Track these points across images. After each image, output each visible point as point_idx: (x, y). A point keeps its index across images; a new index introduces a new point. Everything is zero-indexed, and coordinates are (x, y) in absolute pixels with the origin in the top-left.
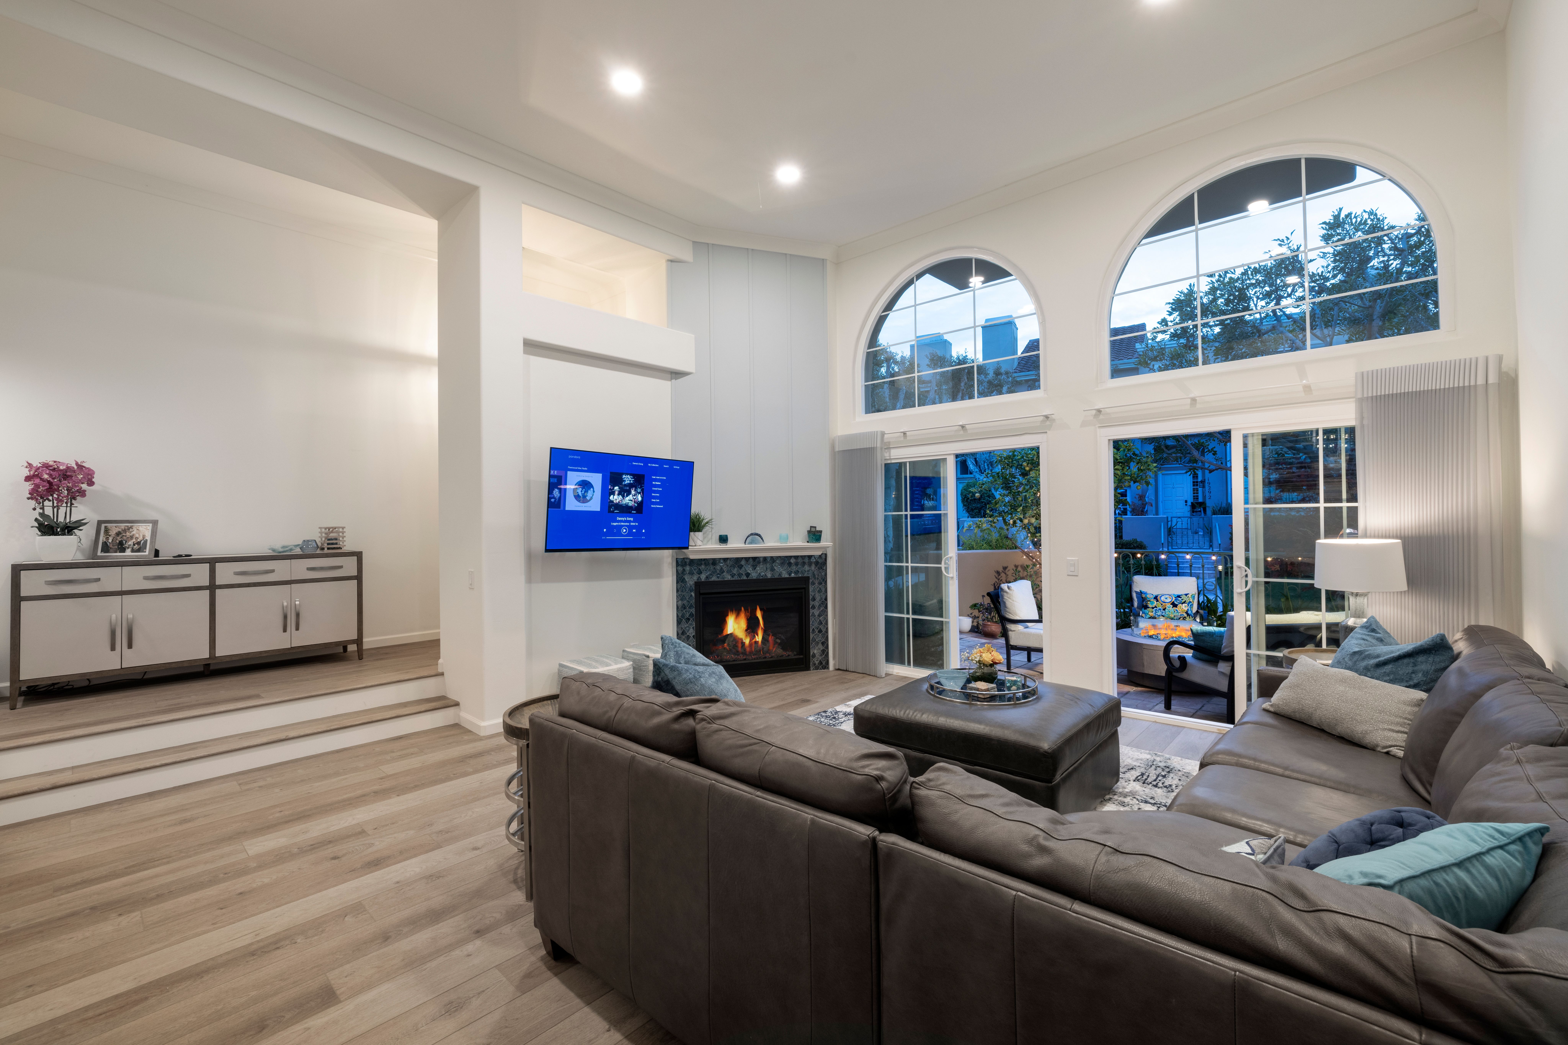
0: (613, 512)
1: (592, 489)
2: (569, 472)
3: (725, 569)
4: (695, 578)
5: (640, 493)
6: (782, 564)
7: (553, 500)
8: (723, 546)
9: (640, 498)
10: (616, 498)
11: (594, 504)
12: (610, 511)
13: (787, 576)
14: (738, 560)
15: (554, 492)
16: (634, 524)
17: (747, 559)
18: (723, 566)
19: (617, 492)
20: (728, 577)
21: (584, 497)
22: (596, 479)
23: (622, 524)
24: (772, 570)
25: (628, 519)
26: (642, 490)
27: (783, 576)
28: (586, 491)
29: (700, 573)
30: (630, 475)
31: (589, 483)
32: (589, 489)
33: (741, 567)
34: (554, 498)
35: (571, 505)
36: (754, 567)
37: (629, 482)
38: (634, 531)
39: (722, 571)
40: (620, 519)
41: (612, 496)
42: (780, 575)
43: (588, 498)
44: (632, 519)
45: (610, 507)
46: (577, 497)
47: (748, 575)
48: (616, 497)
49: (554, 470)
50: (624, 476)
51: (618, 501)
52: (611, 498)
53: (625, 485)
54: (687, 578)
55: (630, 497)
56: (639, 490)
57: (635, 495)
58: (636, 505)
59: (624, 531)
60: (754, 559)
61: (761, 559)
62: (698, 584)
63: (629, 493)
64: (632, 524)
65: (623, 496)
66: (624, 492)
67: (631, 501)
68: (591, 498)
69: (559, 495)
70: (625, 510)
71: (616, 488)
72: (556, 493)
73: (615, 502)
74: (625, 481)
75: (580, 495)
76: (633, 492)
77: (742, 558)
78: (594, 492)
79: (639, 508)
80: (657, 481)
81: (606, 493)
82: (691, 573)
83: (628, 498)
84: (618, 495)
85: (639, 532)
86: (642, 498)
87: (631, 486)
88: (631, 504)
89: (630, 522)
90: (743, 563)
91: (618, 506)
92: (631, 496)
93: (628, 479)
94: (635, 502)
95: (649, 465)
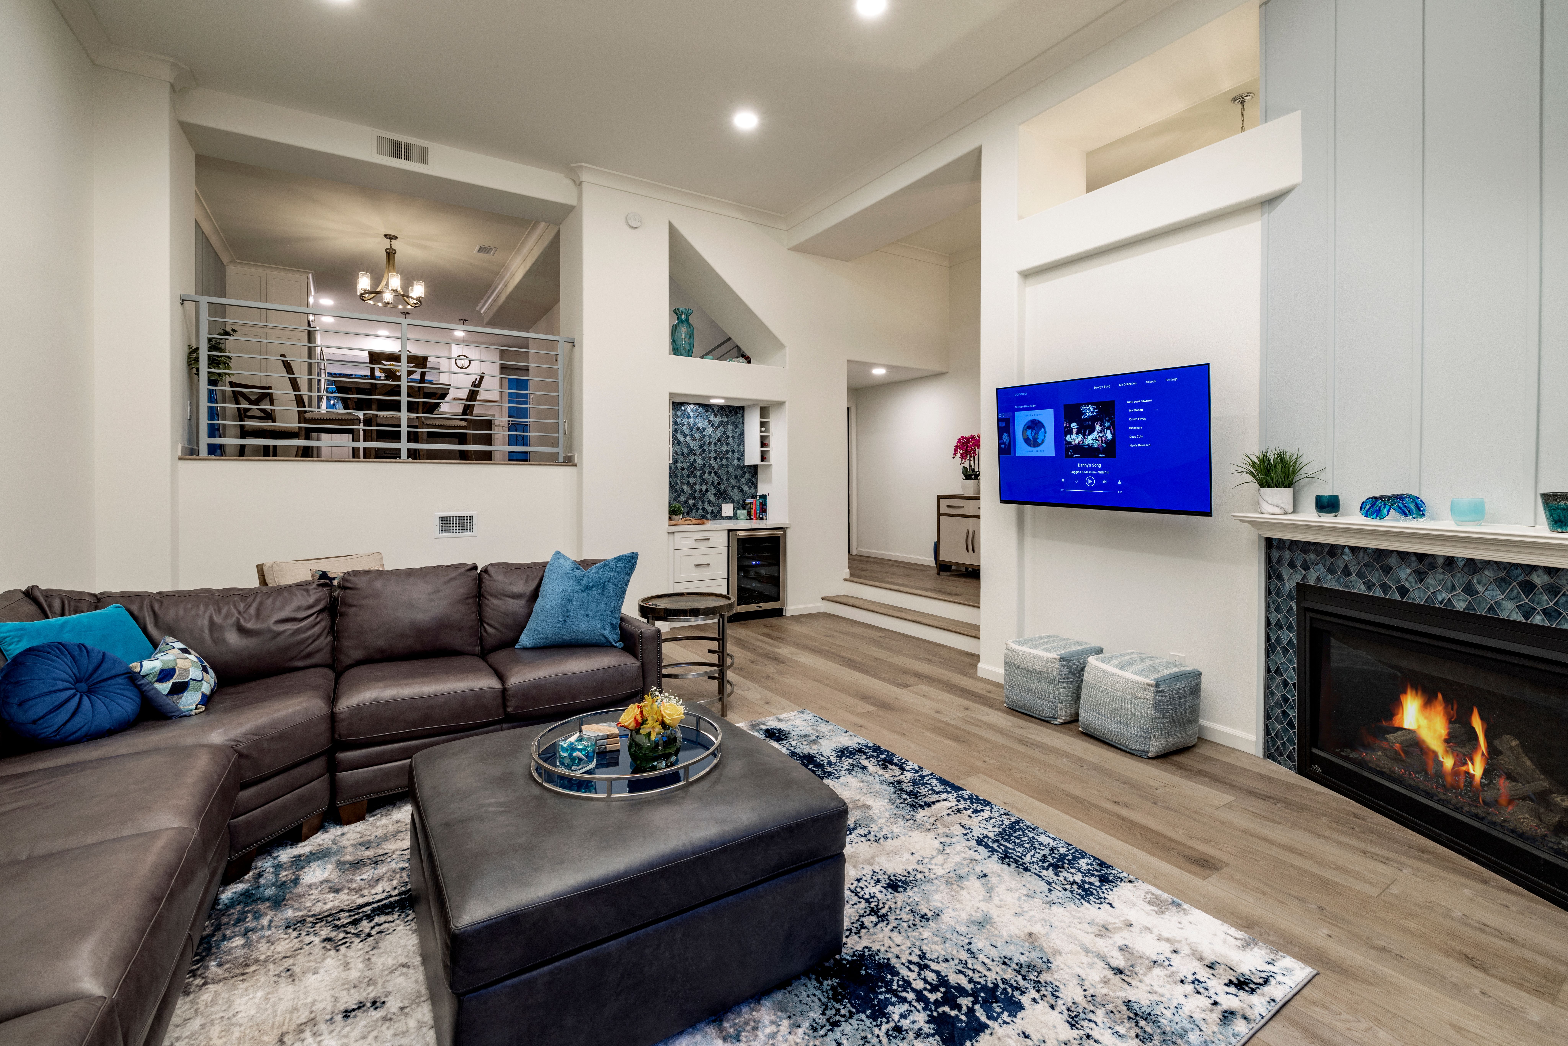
0: (1072, 456)
1: (1043, 430)
2: (1016, 413)
3: (1353, 569)
4: (1298, 578)
5: (1108, 428)
6: (1502, 583)
7: (1003, 446)
8: (1328, 519)
9: (1109, 435)
10: (1074, 438)
11: (1048, 449)
12: (1067, 456)
13: (1517, 617)
14: (1380, 554)
15: (1004, 437)
16: (1104, 472)
17: (1403, 556)
18: (1349, 561)
19: (1074, 431)
20: (1360, 588)
21: (1035, 439)
22: (1047, 417)
23: (1086, 472)
24: (1469, 590)
25: (1094, 465)
26: (1113, 424)
27: (1503, 615)
28: (1037, 433)
29: (1306, 567)
30: (1092, 404)
31: (1039, 422)
32: (1040, 429)
33: (1387, 570)
34: (1003, 443)
35: (1022, 450)
36: (1420, 576)
37: (1090, 414)
38: (1105, 482)
39: (1347, 572)
40: (1082, 465)
41: (1069, 436)
42: (1490, 608)
43: (1039, 441)
44: (1100, 466)
45: (1067, 450)
46: (1027, 441)
47: (1403, 591)
48: (1074, 436)
49: (1002, 412)
50: (1083, 408)
51: (1077, 442)
52: (1068, 438)
53: (1086, 419)
54: (1285, 572)
55: (1095, 435)
56: (1107, 424)
57: (1101, 432)
58: (1105, 445)
59: (1090, 481)
60: (1421, 557)
61: (1440, 561)
62: (1302, 588)
63: (1092, 430)
64: (1100, 472)
65: (1084, 435)
66: (1086, 428)
67: (1096, 440)
68: (1043, 441)
69: (1008, 440)
70: (1088, 453)
71: (1074, 425)
72: (1005, 437)
73: (1073, 443)
74: (1085, 413)
75: (1031, 438)
76: (1098, 428)
77: (1392, 551)
78: (1045, 432)
79: (1110, 448)
80: (1136, 408)
81: (1061, 433)
82: (1292, 565)
83: (1090, 438)
84: (1077, 433)
85: (1112, 485)
86: (1113, 434)
87: (1093, 419)
88: (1096, 444)
89: (1096, 469)
90: (1393, 561)
91: (1078, 448)
92: (1095, 433)
93: (1089, 411)
94: (1102, 442)
95: (1121, 385)
